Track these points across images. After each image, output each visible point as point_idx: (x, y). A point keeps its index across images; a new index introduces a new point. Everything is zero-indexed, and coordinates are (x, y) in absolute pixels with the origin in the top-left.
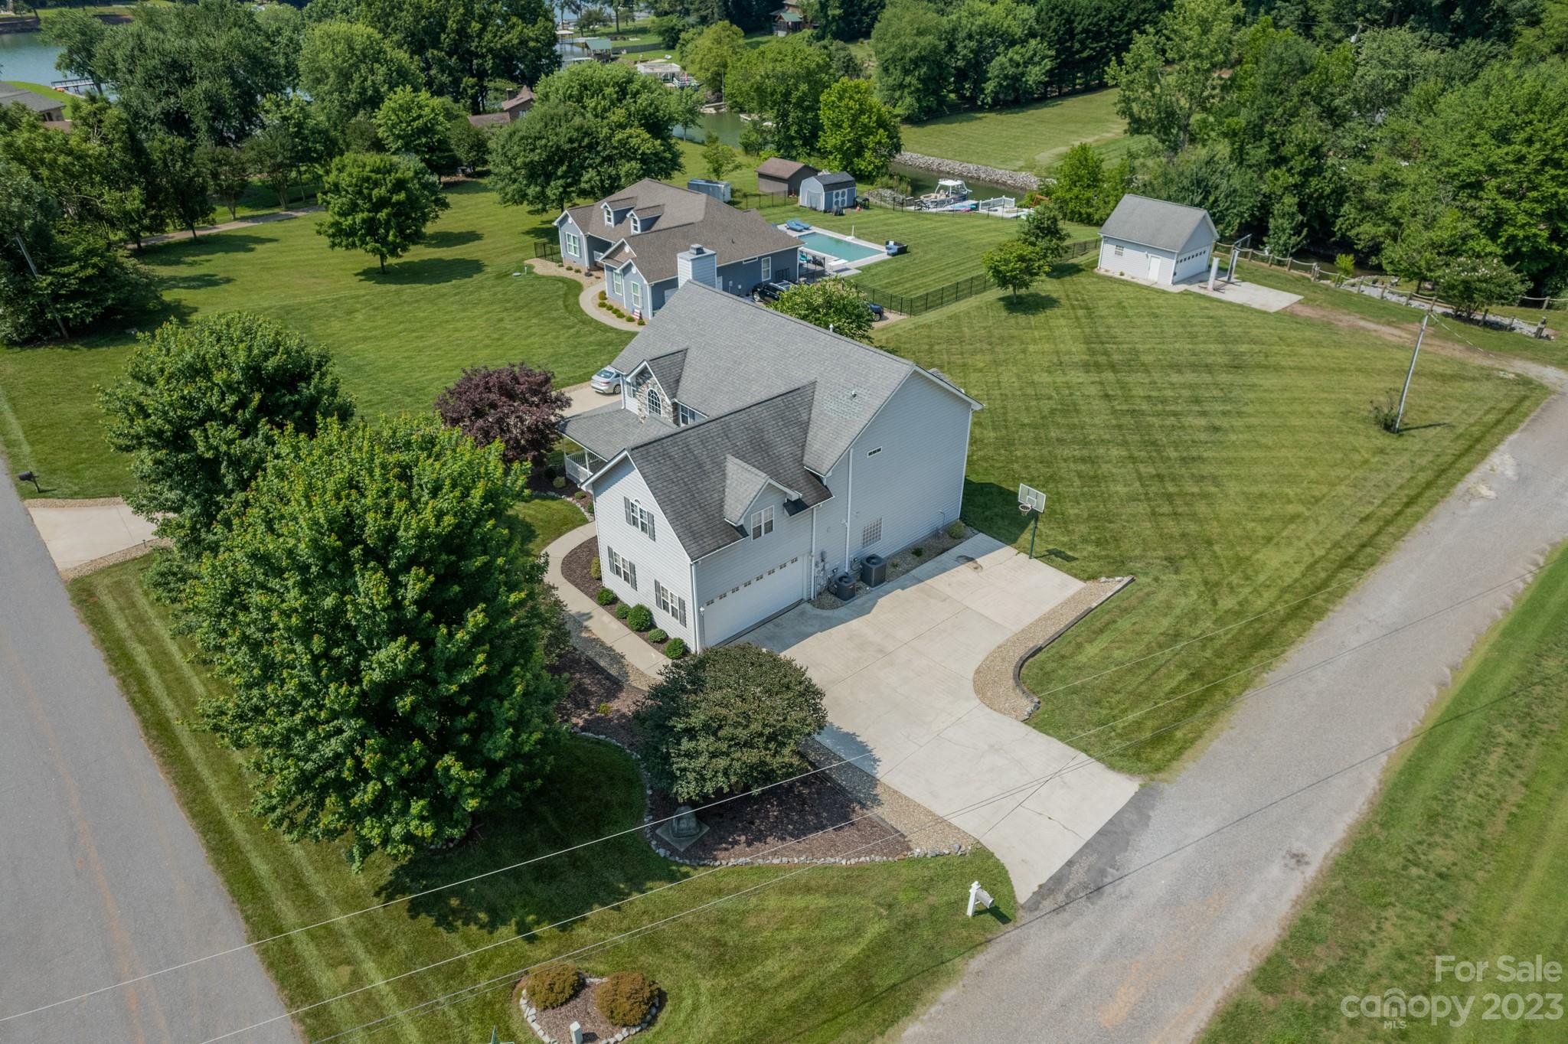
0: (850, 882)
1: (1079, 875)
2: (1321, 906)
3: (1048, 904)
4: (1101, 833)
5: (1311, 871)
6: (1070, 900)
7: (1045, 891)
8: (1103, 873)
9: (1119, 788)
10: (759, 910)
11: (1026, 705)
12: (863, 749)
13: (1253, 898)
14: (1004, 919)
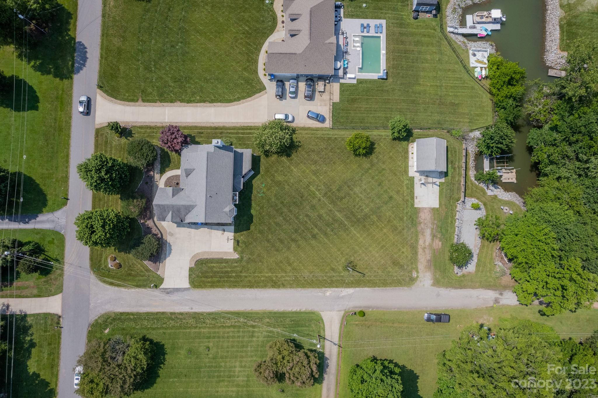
0: (148, 270)
1: (169, 290)
2: (187, 314)
3: (162, 290)
4: (177, 288)
5: (191, 311)
6: (164, 292)
7: (164, 289)
8: (171, 292)
9: (187, 285)
10: (137, 265)
11: (193, 265)
12: (170, 253)
13: (181, 307)
14: (156, 288)
